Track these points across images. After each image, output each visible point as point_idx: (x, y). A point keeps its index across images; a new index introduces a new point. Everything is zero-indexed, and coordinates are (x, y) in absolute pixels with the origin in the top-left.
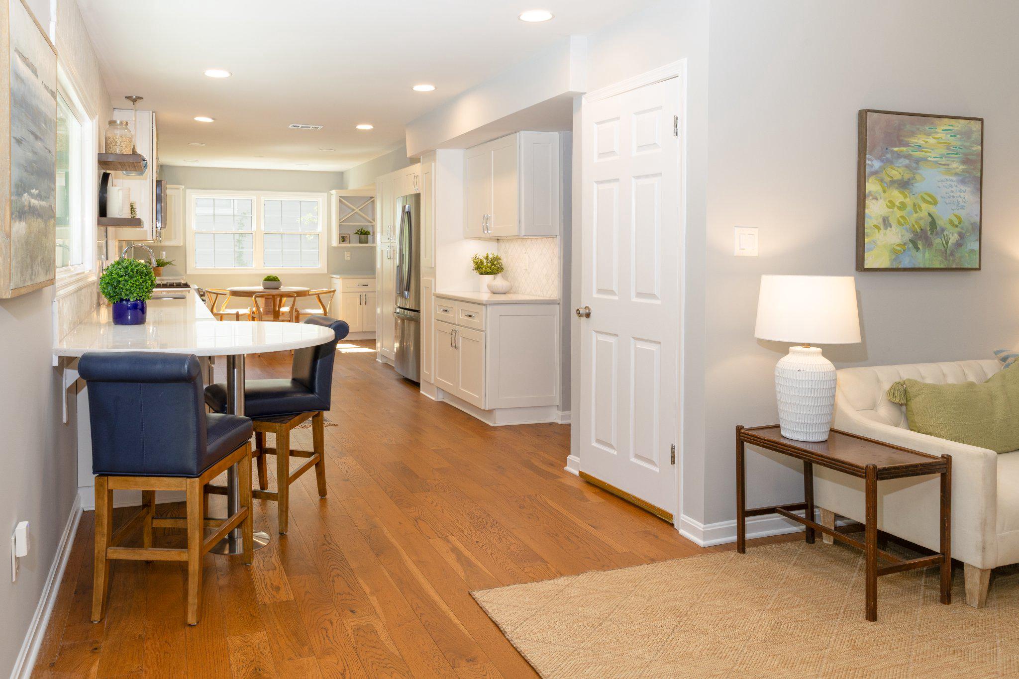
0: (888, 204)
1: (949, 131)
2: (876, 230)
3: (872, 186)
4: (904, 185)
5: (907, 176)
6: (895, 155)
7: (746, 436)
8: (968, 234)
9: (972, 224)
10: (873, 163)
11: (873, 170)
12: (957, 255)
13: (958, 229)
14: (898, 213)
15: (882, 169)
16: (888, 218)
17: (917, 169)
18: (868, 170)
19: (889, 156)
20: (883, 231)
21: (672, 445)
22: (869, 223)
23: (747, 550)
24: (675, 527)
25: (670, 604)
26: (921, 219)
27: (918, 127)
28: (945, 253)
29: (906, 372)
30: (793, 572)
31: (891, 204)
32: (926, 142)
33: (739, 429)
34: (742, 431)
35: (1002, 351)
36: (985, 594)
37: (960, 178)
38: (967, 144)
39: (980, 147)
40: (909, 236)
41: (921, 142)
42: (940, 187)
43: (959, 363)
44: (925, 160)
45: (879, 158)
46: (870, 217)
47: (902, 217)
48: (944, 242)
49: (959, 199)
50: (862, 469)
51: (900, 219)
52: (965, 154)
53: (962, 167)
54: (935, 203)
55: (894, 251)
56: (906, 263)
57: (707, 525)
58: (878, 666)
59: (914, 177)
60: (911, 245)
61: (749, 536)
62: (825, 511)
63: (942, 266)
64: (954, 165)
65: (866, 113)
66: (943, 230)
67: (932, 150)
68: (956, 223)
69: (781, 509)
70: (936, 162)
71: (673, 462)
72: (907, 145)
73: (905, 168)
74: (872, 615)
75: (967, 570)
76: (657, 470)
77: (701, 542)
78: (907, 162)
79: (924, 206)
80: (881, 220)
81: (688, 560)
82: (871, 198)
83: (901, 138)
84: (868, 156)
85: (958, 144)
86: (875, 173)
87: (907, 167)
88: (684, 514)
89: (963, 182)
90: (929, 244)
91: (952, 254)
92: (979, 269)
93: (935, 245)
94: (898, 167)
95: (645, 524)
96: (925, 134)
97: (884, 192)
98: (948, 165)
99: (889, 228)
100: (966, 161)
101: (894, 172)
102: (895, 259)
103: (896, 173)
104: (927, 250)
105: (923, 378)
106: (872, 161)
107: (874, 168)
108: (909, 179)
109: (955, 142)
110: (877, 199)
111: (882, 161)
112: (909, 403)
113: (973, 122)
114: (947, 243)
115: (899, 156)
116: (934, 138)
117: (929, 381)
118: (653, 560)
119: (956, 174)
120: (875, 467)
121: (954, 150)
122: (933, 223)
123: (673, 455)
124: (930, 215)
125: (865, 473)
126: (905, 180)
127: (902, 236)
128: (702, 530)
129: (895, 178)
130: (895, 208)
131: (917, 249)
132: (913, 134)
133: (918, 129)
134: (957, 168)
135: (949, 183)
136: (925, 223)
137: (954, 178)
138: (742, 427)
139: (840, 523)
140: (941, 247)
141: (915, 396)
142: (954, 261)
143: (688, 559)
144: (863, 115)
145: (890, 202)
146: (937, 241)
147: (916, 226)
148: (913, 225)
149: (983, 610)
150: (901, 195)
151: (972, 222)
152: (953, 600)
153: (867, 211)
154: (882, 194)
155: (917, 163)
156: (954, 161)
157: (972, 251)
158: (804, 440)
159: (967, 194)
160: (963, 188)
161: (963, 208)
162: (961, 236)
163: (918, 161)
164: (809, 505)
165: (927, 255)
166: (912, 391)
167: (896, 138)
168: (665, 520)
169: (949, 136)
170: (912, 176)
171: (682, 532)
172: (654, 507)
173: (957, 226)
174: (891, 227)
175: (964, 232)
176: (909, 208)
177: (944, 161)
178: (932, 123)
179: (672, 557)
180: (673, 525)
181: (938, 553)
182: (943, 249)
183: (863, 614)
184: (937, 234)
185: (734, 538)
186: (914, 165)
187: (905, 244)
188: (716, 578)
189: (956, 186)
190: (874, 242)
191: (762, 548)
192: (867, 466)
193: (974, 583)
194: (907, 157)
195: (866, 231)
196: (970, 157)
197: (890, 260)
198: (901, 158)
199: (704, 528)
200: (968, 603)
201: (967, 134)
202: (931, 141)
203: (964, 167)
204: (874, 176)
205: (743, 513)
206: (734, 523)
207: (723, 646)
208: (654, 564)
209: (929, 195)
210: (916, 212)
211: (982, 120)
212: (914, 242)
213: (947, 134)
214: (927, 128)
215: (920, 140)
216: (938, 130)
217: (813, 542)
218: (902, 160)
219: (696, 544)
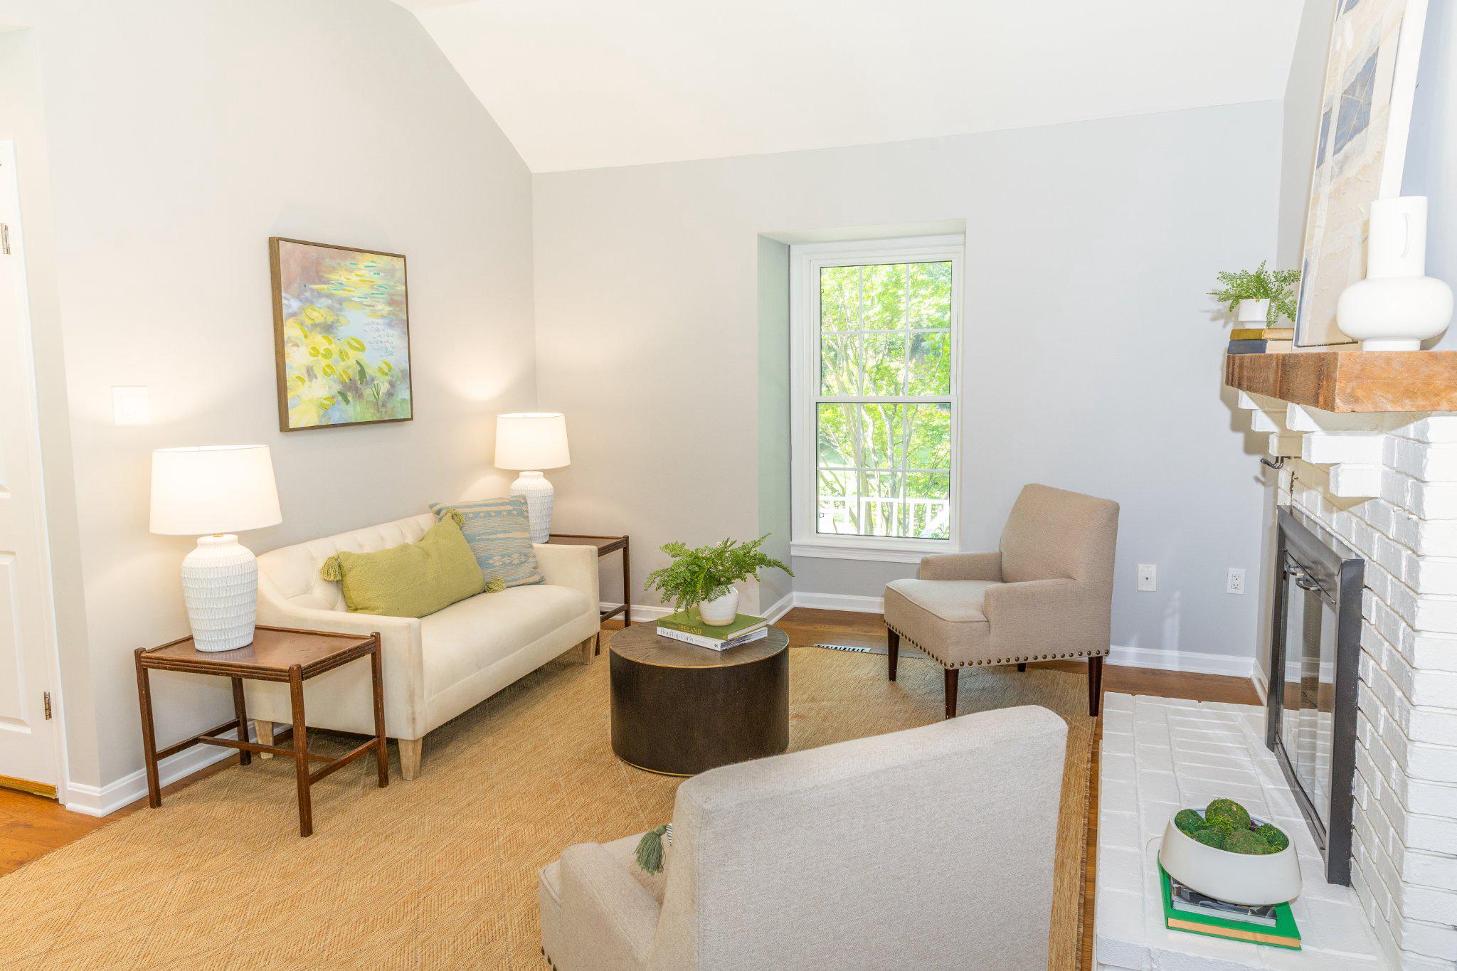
0: (312, 351)
1: (371, 268)
2: (300, 383)
3: (291, 330)
4: (328, 329)
5: (330, 319)
6: (315, 293)
7: (148, 660)
8: (399, 383)
9: (402, 371)
10: (291, 304)
11: (290, 311)
12: (389, 405)
13: (389, 378)
14: (324, 362)
15: (302, 310)
16: (312, 368)
17: (340, 310)
18: (285, 311)
19: (308, 294)
20: (307, 383)
21: (45, 693)
22: (291, 375)
23: (164, 800)
24: (60, 802)
25: (45, 917)
26: (349, 367)
27: (338, 261)
28: (378, 405)
29: (343, 544)
30: (222, 809)
31: (315, 352)
32: (349, 279)
33: (138, 654)
34: (143, 655)
35: (436, 504)
36: (418, 764)
37: (387, 321)
38: (392, 283)
39: (404, 287)
40: (338, 387)
41: (343, 279)
42: (366, 331)
43: (396, 522)
44: (348, 300)
45: (298, 297)
46: (291, 368)
47: (328, 366)
48: (375, 393)
49: (388, 345)
50: (285, 672)
51: (326, 368)
52: (390, 295)
53: (388, 309)
54: (362, 349)
55: (322, 406)
56: (336, 419)
57: (104, 788)
58: (309, 888)
59: (338, 320)
60: (340, 398)
61: (164, 782)
62: (260, 722)
63: (375, 419)
64: (380, 307)
65: (278, 241)
66: (373, 380)
67: (356, 289)
68: (386, 370)
69: (206, 738)
70: (361, 303)
71: (49, 716)
72: (327, 282)
73: (327, 310)
74: (307, 829)
75: (401, 746)
76: (28, 731)
77: (99, 812)
78: (329, 302)
79: (351, 353)
80: (304, 371)
81: (77, 844)
82: (290, 345)
83: (321, 274)
84: (283, 294)
85: (381, 282)
86: (293, 315)
87: (329, 308)
88: (71, 781)
89: (390, 325)
90: (359, 395)
91: (384, 405)
92: (412, 419)
93: (365, 397)
94: (320, 308)
95: (11, 814)
96: (346, 270)
97: (306, 337)
98: (373, 306)
99: (314, 380)
100: (391, 303)
101: (315, 314)
102: (324, 416)
103: (318, 314)
104: (358, 403)
105: (361, 546)
106: (288, 300)
107: (292, 309)
108: (333, 322)
109: (378, 280)
110: (297, 346)
111: (301, 301)
112: (344, 578)
113: (395, 258)
114: (378, 393)
115: (320, 295)
116: (357, 275)
117: (368, 549)
118: (21, 864)
119: (383, 317)
120: (299, 667)
121: (378, 290)
122: (362, 372)
123: (47, 707)
124: (358, 363)
125: (289, 675)
126: (329, 323)
127: (329, 388)
128: (99, 795)
129: (317, 321)
130: (320, 357)
131: (347, 402)
132: (333, 270)
133: (339, 264)
134: (383, 310)
135: (375, 326)
136: (353, 372)
137: (381, 321)
138: (143, 650)
139: (277, 731)
140: (372, 399)
141: (351, 570)
142: (386, 412)
143: (79, 842)
144: (274, 243)
145: (314, 348)
146: (368, 392)
147: (344, 376)
148: (341, 376)
149: (418, 780)
150: (325, 341)
151: (402, 369)
152: (391, 780)
153: (287, 361)
154: (304, 340)
155: (341, 304)
156: (379, 302)
157: (404, 400)
158: (224, 650)
159: (395, 338)
160: (391, 332)
161: (391, 354)
162: (392, 384)
163: (341, 301)
164: (241, 722)
165: (358, 408)
166: (346, 565)
167: (314, 274)
168: (45, 797)
169: (372, 273)
170: (336, 317)
171: (70, 806)
172: (27, 783)
173: (386, 374)
174: (316, 378)
175: (394, 380)
176: (335, 355)
177: (368, 302)
178: (354, 258)
179: (51, 848)
180: (57, 800)
181: (374, 737)
182: (375, 400)
183: (298, 831)
184: (367, 384)
185: (145, 791)
186: (338, 306)
187: (333, 397)
188: (117, 854)
189: (383, 330)
190: (298, 396)
191: (185, 792)
192: (290, 668)
193: (409, 756)
194: (329, 296)
195: (288, 385)
196: (396, 298)
197: (318, 416)
198: (322, 297)
199: (101, 792)
200: (404, 777)
201: (391, 272)
202: (354, 278)
203: (391, 309)
204: (293, 318)
205: (153, 757)
206: (143, 772)
207: (120, 945)
208: (23, 869)
209: (356, 340)
210: (343, 360)
211: (404, 257)
212: (343, 395)
213: (370, 271)
214: (348, 264)
215: (340, 276)
216: (361, 266)
217: (250, 762)
218: (323, 300)
219: (90, 817)
